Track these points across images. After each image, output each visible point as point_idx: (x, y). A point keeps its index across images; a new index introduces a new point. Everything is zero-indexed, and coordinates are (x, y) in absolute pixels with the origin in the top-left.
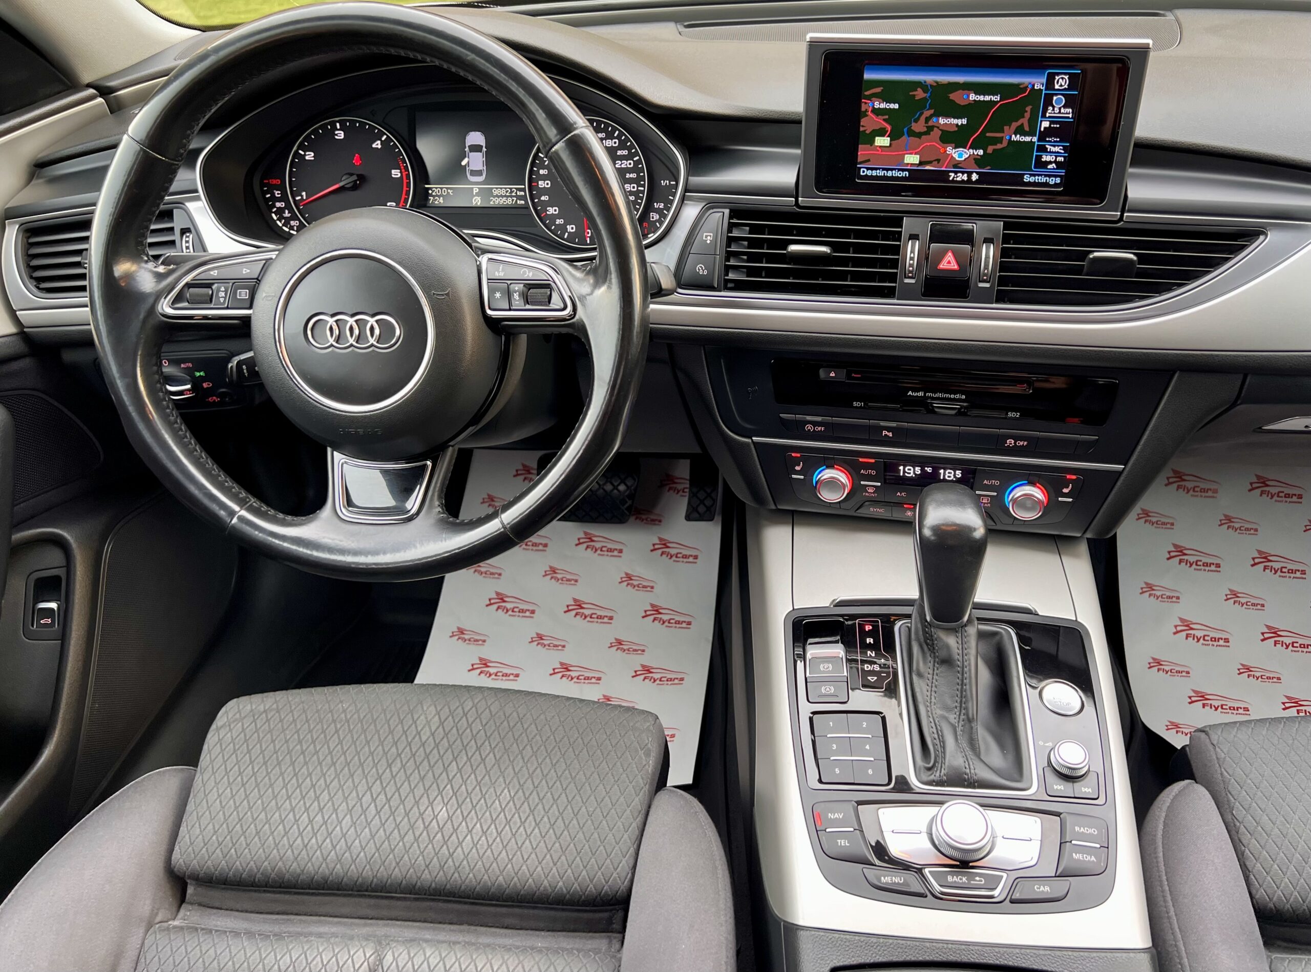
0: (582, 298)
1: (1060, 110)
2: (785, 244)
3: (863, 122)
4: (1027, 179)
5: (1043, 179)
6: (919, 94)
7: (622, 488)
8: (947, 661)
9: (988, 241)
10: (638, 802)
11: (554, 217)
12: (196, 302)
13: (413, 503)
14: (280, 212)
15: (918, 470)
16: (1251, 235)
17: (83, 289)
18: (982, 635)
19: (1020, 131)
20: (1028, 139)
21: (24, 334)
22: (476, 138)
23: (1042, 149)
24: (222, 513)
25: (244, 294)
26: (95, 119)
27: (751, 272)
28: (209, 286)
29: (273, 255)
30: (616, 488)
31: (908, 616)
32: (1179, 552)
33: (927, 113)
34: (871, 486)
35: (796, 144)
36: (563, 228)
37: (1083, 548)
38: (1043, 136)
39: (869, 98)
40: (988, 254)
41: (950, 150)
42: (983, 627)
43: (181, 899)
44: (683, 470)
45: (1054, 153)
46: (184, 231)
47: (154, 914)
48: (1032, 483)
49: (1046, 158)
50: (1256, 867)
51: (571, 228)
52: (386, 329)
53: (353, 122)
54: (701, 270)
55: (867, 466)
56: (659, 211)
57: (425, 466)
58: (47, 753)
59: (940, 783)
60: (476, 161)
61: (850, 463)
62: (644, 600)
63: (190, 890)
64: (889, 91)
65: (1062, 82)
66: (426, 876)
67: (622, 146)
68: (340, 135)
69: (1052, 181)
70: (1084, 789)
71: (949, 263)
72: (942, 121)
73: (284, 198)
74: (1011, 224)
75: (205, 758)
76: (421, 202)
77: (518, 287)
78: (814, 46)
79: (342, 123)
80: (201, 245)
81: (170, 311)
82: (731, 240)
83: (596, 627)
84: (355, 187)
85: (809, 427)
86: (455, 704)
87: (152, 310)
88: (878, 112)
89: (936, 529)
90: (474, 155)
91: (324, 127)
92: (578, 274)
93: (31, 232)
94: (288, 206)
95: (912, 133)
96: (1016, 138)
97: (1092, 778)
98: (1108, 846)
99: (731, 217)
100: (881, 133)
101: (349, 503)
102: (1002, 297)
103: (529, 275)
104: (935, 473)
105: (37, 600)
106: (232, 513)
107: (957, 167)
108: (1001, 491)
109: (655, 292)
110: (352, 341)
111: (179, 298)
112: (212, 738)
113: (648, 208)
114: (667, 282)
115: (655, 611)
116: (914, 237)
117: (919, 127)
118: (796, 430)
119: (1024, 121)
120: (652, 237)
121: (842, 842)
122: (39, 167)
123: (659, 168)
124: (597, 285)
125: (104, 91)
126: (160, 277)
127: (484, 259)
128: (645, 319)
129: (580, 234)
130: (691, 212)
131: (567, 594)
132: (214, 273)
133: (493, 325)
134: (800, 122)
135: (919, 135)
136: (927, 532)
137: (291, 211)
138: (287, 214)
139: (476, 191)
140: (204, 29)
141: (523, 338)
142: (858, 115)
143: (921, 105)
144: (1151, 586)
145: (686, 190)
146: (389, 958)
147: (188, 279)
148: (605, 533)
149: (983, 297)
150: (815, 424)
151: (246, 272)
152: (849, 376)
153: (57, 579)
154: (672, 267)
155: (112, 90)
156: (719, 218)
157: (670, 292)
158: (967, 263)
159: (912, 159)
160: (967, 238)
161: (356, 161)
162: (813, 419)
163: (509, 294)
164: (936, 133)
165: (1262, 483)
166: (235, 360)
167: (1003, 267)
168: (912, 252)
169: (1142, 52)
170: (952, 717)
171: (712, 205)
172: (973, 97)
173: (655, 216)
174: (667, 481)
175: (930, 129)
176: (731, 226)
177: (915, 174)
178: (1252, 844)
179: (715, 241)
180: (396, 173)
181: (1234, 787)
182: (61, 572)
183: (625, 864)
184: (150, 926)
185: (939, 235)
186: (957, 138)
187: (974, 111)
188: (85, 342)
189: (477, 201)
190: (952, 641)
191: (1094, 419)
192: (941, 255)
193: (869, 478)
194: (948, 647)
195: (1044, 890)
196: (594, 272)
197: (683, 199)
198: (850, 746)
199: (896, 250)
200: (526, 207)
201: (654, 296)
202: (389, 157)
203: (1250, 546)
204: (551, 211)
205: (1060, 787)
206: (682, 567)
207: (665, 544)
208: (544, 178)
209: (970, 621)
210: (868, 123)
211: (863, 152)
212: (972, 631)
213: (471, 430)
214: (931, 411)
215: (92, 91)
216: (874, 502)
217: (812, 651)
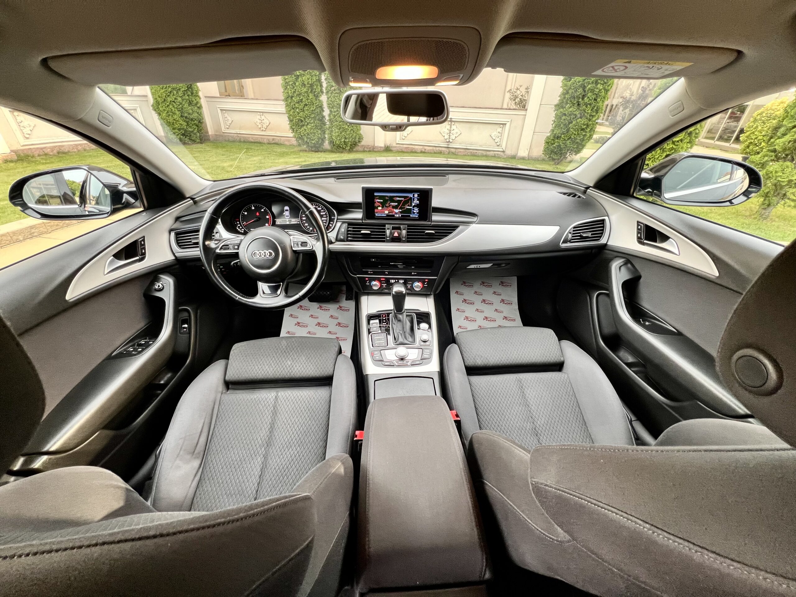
0: (314, 245)
1: (416, 202)
2: (360, 231)
3: (375, 204)
4: (411, 216)
5: (414, 216)
6: (387, 198)
7: (328, 293)
8: (400, 321)
9: (404, 229)
10: (334, 356)
11: (307, 226)
12: (225, 249)
13: (279, 292)
14: (239, 227)
15: (394, 281)
16: (457, 227)
17: (198, 247)
18: (407, 316)
19: (408, 206)
20: (410, 207)
21: (177, 259)
22: (287, 208)
23: (414, 210)
24: (234, 297)
25: (236, 247)
26: (190, 206)
27: (353, 237)
28: (228, 246)
29: (243, 238)
30: (327, 293)
31: (392, 313)
32: (465, 301)
33: (389, 202)
34: (384, 285)
35: (361, 208)
36: (309, 229)
37: (432, 297)
38: (413, 207)
39: (376, 199)
40: (404, 232)
41: (394, 210)
42: (407, 314)
43: (228, 388)
44: (344, 288)
45: (416, 210)
46: (217, 233)
47: (222, 391)
48: (418, 282)
49: (414, 211)
50: (465, 359)
51: (311, 229)
52: (271, 254)
53: (256, 205)
54: (342, 237)
55: (383, 281)
56: (332, 224)
57: (280, 285)
58: (188, 361)
59: (398, 345)
60: (287, 213)
61: (379, 280)
62: (336, 321)
63: (230, 386)
64: (380, 197)
65: (416, 195)
66: (287, 376)
67: (322, 209)
68: (253, 208)
69: (416, 216)
70: (427, 343)
71: (396, 234)
72: (392, 204)
73: (240, 224)
74: (409, 225)
75: (231, 357)
76: (274, 224)
77: (300, 243)
78: (363, 188)
79: (254, 205)
80: (221, 236)
81: (219, 252)
82: (348, 231)
83: (324, 329)
84: (257, 221)
85: (369, 272)
86: (290, 340)
87: (215, 252)
88: (378, 202)
89: (395, 292)
90: (286, 212)
91: (249, 206)
92: (313, 240)
93: (177, 234)
94: (241, 226)
95: (386, 207)
96: (408, 207)
97: (429, 341)
98: (431, 354)
99: (348, 225)
100: (379, 206)
101: (264, 293)
102: (408, 242)
103: (302, 240)
104: (398, 281)
105: (182, 325)
106: (236, 297)
107: (396, 213)
108: (412, 284)
109: (330, 242)
110: (263, 256)
111: (221, 249)
112: (232, 352)
113: (329, 223)
114: (333, 240)
115: (339, 324)
116: (388, 229)
117: (387, 205)
118: (366, 273)
119: (409, 204)
120: (330, 230)
121: (377, 358)
122: (177, 219)
123: (331, 214)
124: (317, 242)
125: (192, 199)
126: (216, 244)
127: (291, 237)
128: (328, 249)
129: (313, 230)
130: (339, 224)
131: (316, 321)
132: (229, 243)
133: (295, 252)
134: (361, 204)
135: (387, 207)
136: (394, 293)
137: (242, 227)
138: (241, 227)
139: (287, 220)
140: (214, 181)
141: (301, 254)
142: (374, 203)
143: (387, 200)
144: (458, 309)
145: (337, 219)
146: (279, 394)
147: (223, 244)
148: (325, 306)
149: (404, 242)
150: (371, 271)
151: (236, 242)
152: (377, 260)
153: (187, 319)
154: (335, 237)
155: (195, 198)
156: (345, 225)
157: (334, 243)
158: (400, 234)
159: (387, 212)
160: (399, 228)
161: (258, 214)
162: (370, 271)
163: (298, 245)
164: (391, 207)
165: (483, 283)
166: (233, 263)
167: (408, 235)
168: (388, 232)
169: (431, 190)
170: (401, 332)
171: (343, 223)
172: (398, 199)
173: (331, 225)
174: (340, 292)
175: (390, 206)
176: (348, 228)
177: (387, 215)
178: (465, 354)
179: (344, 231)
180: (267, 217)
181: (462, 344)
182: (188, 318)
183: (332, 370)
184: (222, 394)
185: (394, 228)
186: (396, 207)
187: (399, 202)
188: (198, 259)
189: (288, 223)
190: (400, 316)
191: (429, 267)
192: (394, 233)
193: (384, 283)
194: (400, 318)
195: (418, 362)
196: (317, 239)
197: (337, 221)
198: (379, 340)
199: (385, 232)
200: (300, 224)
201: (330, 244)
202: (266, 213)
203: (481, 298)
204: (306, 225)
205: (423, 343)
206: (345, 312)
207: (340, 307)
208: (304, 217)
209: (404, 311)
210: (376, 205)
211: (376, 211)
212: (405, 314)
213: (290, 276)
214: (398, 267)
215: (189, 199)
216: (386, 289)
217: (371, 322)
